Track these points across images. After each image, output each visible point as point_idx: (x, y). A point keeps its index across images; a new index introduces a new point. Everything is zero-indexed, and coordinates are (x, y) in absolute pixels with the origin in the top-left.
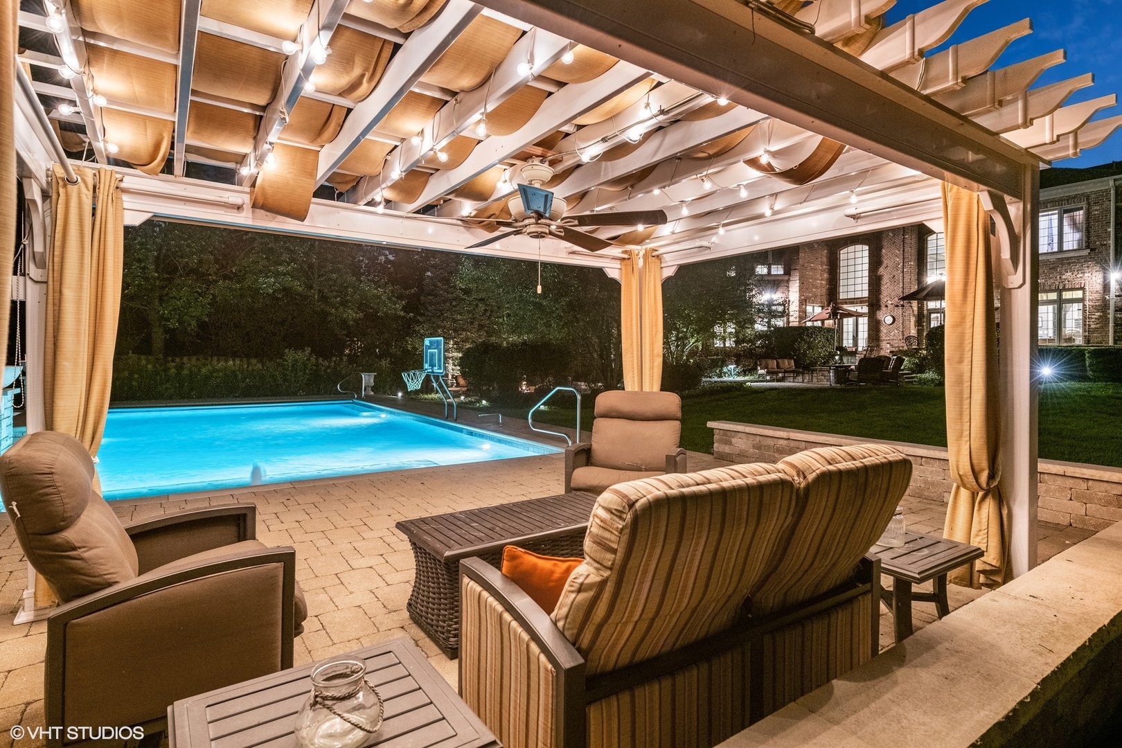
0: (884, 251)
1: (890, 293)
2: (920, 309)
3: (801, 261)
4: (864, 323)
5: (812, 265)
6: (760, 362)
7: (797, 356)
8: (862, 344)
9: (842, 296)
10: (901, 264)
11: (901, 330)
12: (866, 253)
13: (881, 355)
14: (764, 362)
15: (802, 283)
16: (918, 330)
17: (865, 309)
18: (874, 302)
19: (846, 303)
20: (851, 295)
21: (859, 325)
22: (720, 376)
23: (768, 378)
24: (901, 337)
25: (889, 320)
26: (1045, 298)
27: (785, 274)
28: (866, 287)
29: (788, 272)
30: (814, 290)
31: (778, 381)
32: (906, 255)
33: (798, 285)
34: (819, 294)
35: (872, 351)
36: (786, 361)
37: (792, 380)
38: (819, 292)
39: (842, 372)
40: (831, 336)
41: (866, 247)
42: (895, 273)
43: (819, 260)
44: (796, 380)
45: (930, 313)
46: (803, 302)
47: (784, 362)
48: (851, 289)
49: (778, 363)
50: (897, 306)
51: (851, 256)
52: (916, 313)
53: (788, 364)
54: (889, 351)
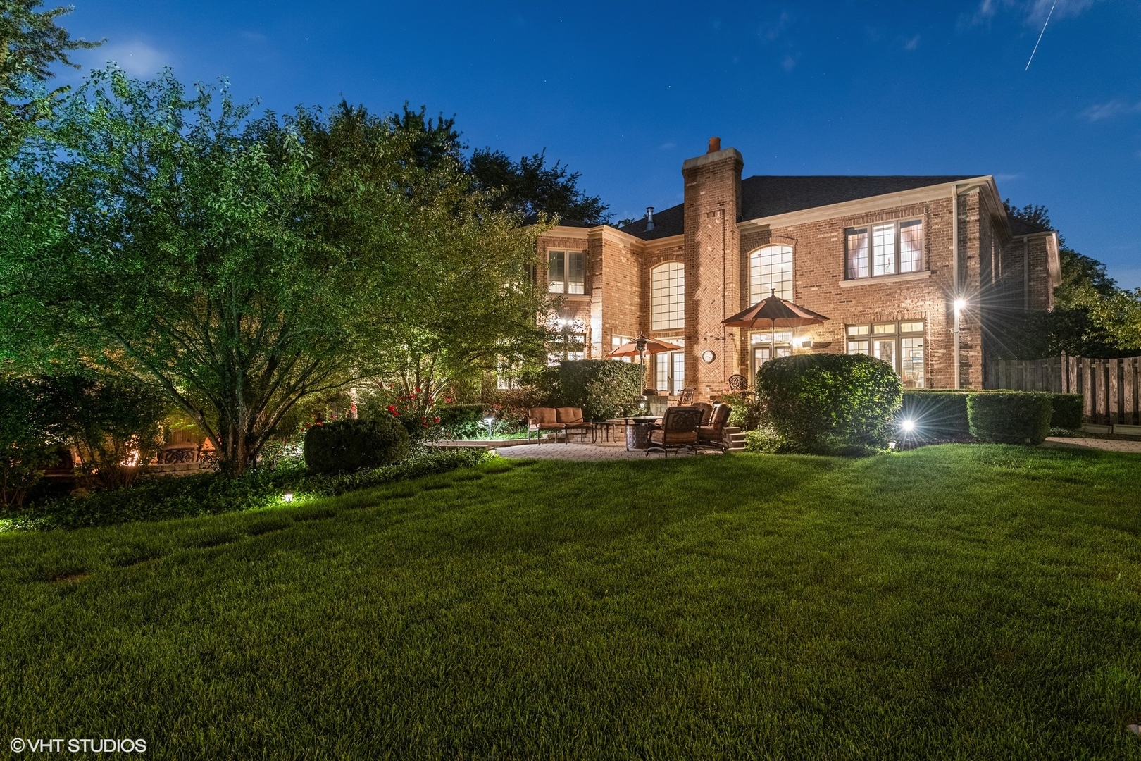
0: (701, 269)
1: (709, 321)
2: (744, 343)
3: (604, 277)
4: (680, 359)
5: (619, 285)
6: (532, 412)
7: (587, 404)
8: (679, 386)
9: (655, 327)
10: (722, 286)
11: (722, 369)
12: (682, 274)
13: (699, 401)
14: (538, 411)
15: (606, 307)
16: (741, 369)
17: (682, 343)
18: (691, 336)
19: (659, 335)
20: (665, 326)
21: (675, 364)
22: (473, 434)
23: (545, 436)
24: (722, 379)
25: (708, 357)
26: (881, 331)
27: (585, 294)
28: (682, 315)
29: (588, 292)
30: (621, 316)
31: (561, 440)
32: (727, 275)
33: (601, 308)
34: (628, 323)
35: (688, 395)
36: (571, 410)
37: (579, 439)
38: (627, 320)
39: (643, 429)
40: (637, 375)
41: (682, 266)
42: (715, 297)
43: (628, 279)
44: (586, 440)
45: (755, 349)
46: (607, 331)
47: (567, 413)
48: (665, 317)
49: (558, 413)
50: (717, 339)
51: (665, 276)
52: (739, 348)
53: (573, 414)
54: (709, 396)
